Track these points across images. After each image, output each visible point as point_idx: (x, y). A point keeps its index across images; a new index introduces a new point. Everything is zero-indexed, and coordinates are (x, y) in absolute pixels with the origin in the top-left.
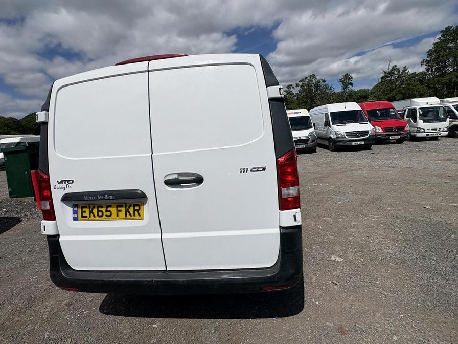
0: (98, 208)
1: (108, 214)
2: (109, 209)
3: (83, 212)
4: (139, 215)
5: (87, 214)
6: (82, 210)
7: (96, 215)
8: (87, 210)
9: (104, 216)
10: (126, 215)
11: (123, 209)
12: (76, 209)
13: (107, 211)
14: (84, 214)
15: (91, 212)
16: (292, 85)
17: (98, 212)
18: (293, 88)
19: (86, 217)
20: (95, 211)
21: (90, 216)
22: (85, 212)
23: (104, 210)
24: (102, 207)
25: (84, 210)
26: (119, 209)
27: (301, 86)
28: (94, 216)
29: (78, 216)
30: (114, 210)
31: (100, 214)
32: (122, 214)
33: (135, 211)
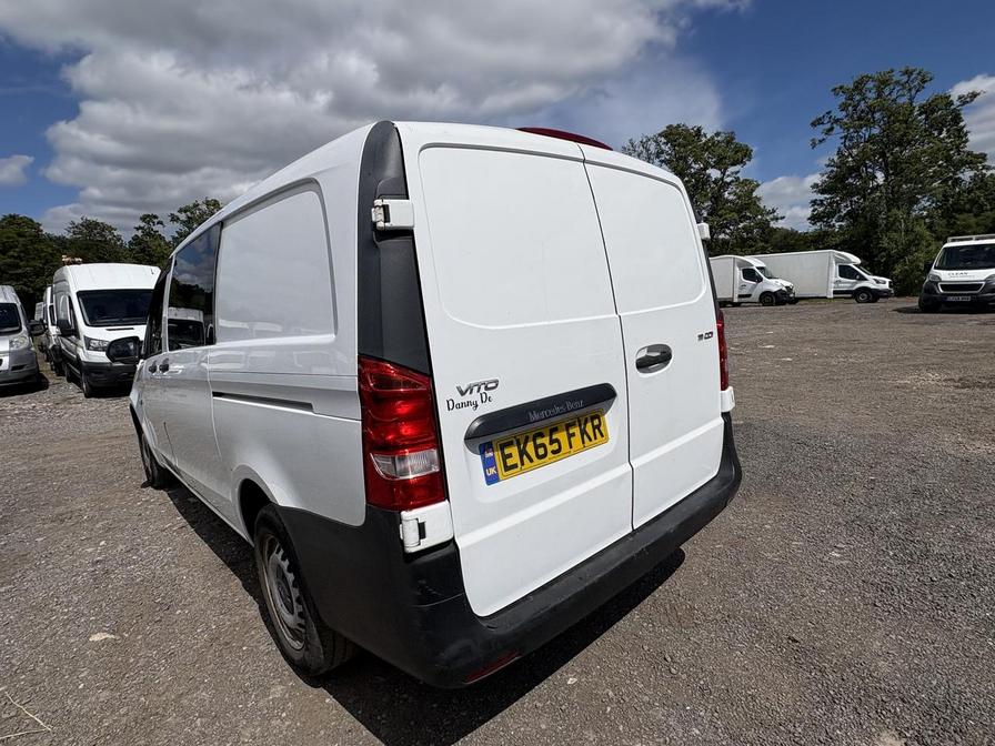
0: (534, 440)
1: (555, 446)
2: (554, 437)
3: (506, 457)
4: (602, 436)
5: (515, 459)
6: (503, 453)
7: (533, 455)
8: (514, 450)
9: (550, 455)
10: (583, 442)
11: (576, 430)
12: (491, 454)
13: (552, 442)
14: (510, 462)
15: (522, 453)
16: (156, 217)
17: (536, 447)
18: (159, 223)
19: (515, 466)
20: (530, 448)
21: (523, 464)
22: (510, 456)
23: (546, 440)
24: (542, 435)
25: (507, 451)
26: (571, 431)
27: (183, 222)
28: (531, 461)
29: (496, 470)
30: (562, 436)
31: (541, 451)
32: (576, 440)
33: (594, 428)
